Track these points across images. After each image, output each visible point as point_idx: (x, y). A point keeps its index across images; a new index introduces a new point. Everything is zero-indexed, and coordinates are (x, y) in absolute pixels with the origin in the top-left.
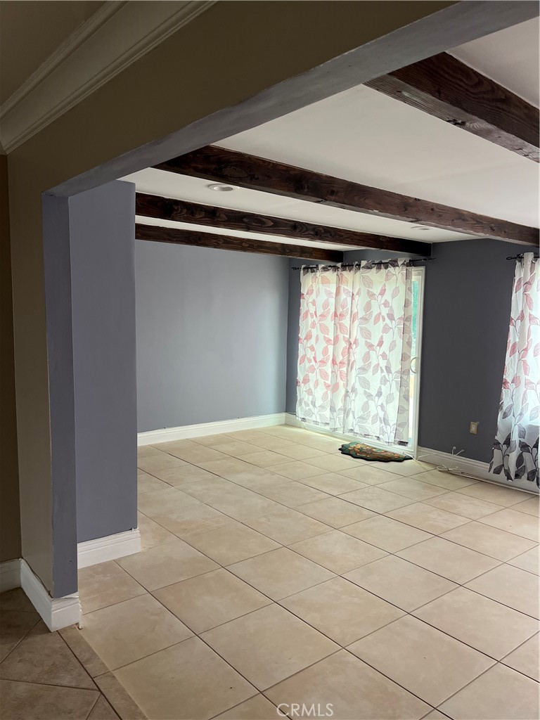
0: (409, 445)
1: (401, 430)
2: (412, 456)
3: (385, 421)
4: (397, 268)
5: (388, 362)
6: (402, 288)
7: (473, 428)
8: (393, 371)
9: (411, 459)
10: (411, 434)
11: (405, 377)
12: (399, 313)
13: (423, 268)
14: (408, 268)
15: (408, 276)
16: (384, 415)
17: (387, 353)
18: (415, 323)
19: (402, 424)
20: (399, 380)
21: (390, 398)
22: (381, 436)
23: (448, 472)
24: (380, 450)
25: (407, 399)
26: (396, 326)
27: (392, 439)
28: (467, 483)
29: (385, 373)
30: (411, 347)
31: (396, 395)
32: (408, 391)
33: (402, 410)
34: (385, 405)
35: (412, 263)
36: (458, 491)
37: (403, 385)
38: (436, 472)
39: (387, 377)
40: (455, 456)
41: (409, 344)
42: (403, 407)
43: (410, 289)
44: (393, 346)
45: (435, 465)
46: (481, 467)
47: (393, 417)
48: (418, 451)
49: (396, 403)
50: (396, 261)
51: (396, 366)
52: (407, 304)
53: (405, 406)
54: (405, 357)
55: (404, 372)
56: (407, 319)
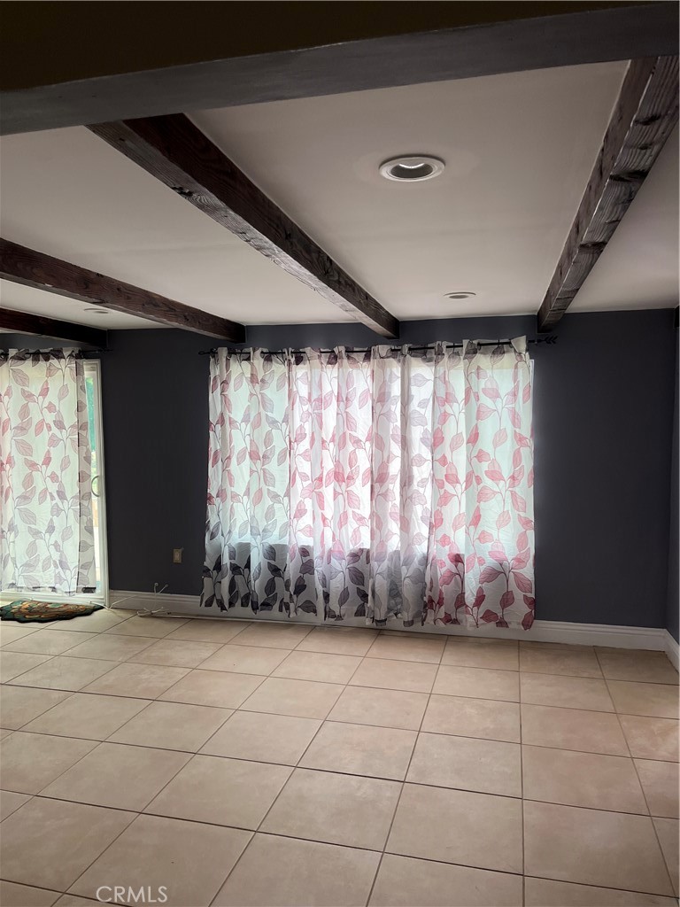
0: (98, 591)
1: (85, 572)
2: (102, 605)
3: (63, 564)
4: (63, 360)
5: (61, 485)
6: (72, 386)
7: (177, 556)
8: (69, 497)
9: (102, 608)
10: (99, 575)
11: (85, 503)
12: (70, 419)
13: (97, 362)
14: (78, 361)
15: (79, 372)
16: (61, 556)
17: (58, 473)
18: (93, 432)
19: (86, 566)
20: (78, 507)
21: (66, 534)
22: (57, 586)
23: (152, 616)
24: (57, 604)
25: (91, 532)
26: (68, 436)
27: (74, 587)
28: (177, 625)
29: (57, 500)
30: (90, 464)
31: (76, 528)
32: (91, 521)
33: (84, 547)
34: (60, 542)
35: (82, 355)
36: (169, 637)
37: (82, 513)
38: (137, 619)
39: (61, 506)
40: (158, 594)
41: (88, 459)
42: (85, 542)
43: (82, 388)
44: (65, 464)
45: (133, 611)
46: (191, 602)
47: (73, 557)
48: (110, 596)
49: (76, 538)
50: (60, 351)
51: (72, 489)
52: (80, 407)
53: (89, 541)
54: (82, 477)
55: (84, 496)
56: (82, 426)
